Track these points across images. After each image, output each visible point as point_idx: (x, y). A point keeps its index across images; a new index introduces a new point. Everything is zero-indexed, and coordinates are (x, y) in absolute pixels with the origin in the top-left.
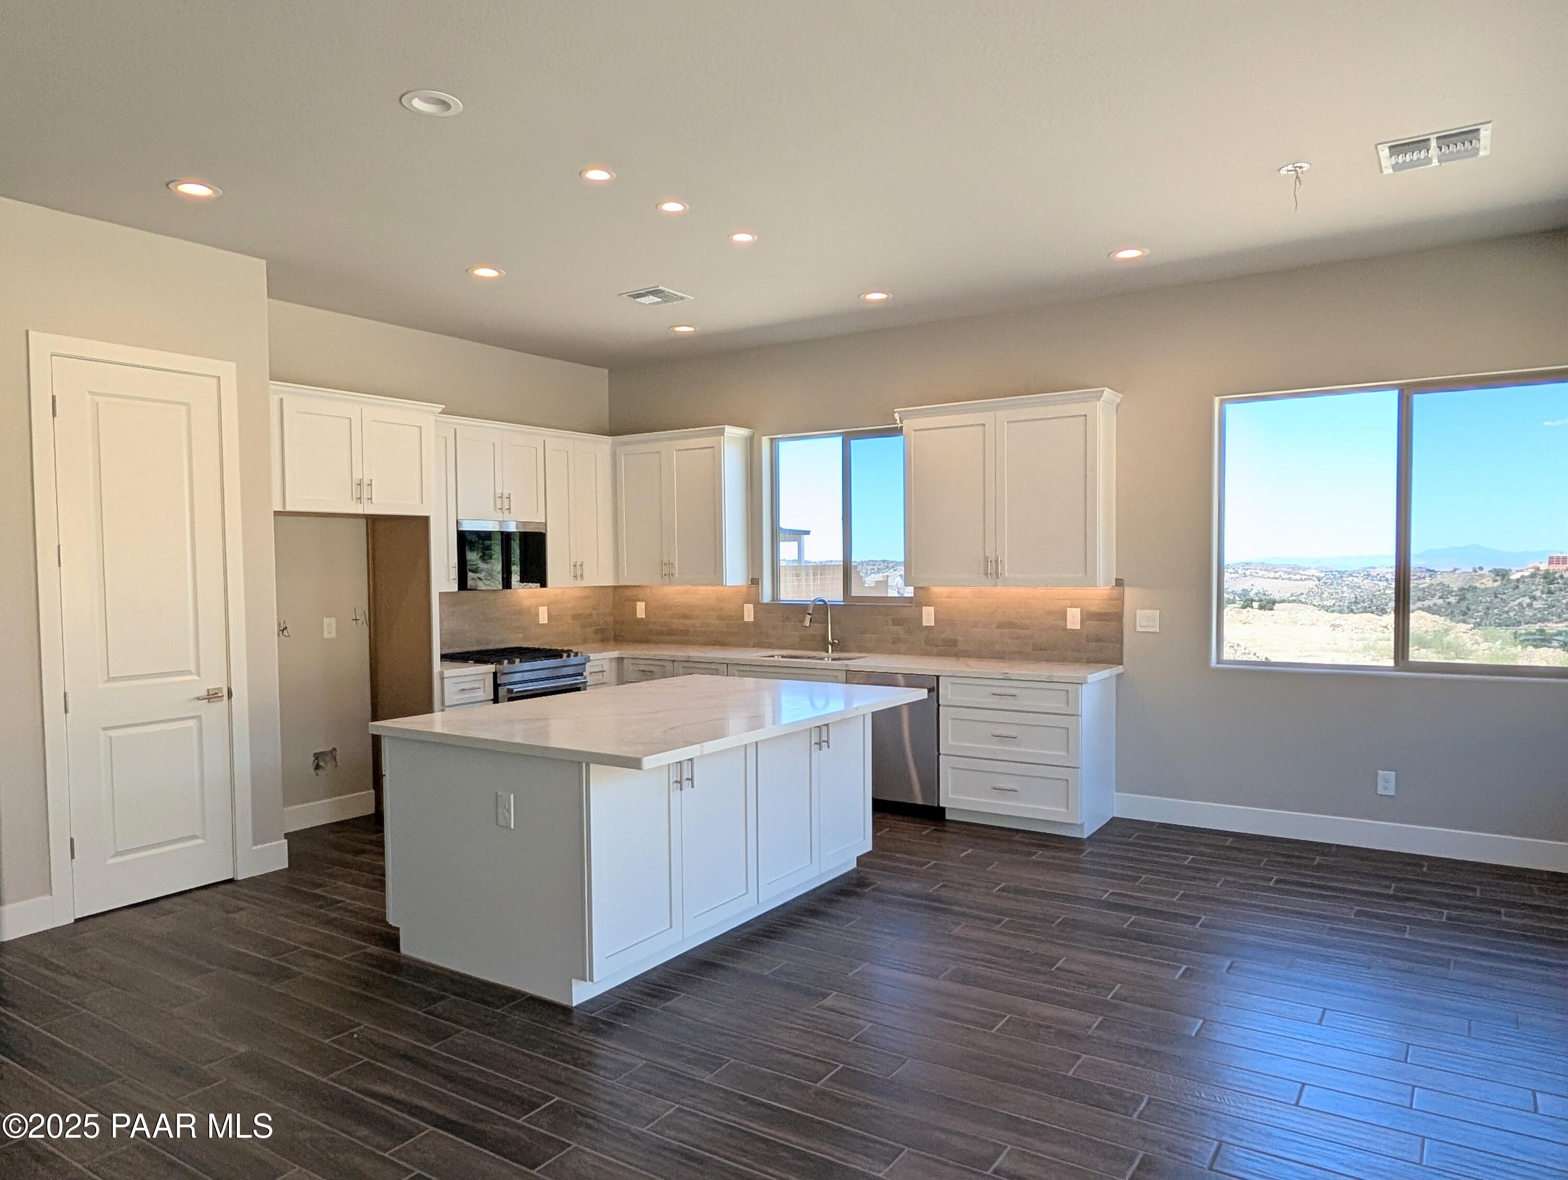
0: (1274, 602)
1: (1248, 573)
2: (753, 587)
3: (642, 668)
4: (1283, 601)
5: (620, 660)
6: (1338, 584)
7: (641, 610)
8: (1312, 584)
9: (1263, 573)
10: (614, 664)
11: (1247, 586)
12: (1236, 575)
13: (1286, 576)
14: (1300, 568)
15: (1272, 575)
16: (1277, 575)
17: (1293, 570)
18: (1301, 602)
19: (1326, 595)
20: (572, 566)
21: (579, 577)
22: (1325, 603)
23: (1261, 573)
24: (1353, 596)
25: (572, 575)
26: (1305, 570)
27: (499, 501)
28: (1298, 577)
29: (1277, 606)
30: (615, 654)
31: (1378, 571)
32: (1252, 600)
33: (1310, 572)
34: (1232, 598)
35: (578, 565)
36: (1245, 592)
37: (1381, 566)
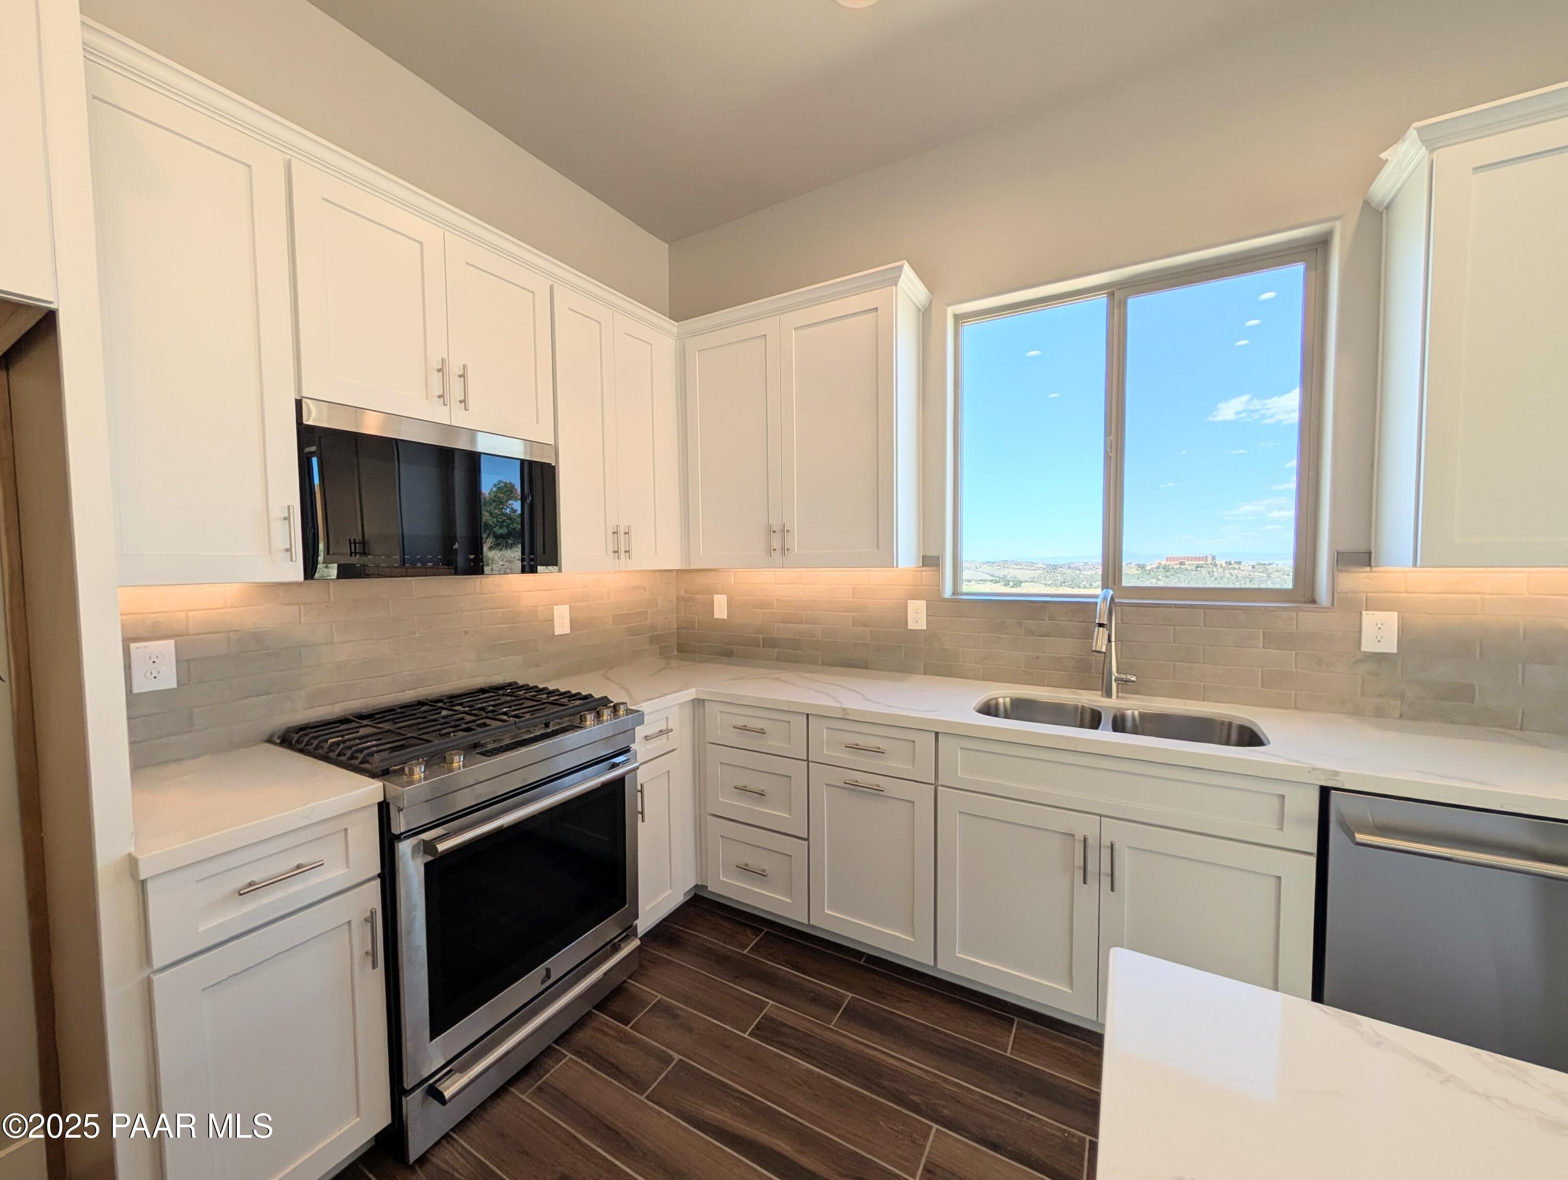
0: (1021, 582)
1: (1006, 566)
2: (928, 573)
3: (741, 722)
4: (1026, 582)
5: (698, 703)
6: (1054, 572)
7: (721, 610)
8: (1040, 572)
9: (1014, 566)
10: (687, 712)
11: (1005, 573)
12: (999, 567)
13: (1027, 568)
14: (1033, 563)
15: (1019, 567)
16: (1022, 567)
17: (1031, 565)
18: (1035, 582)
19: (1048, 578)
20: (610, 536)
21: (623, 555)
22: (1047, 582)
23: (1013, 566)
24: (1062, 578)
25: (611, 550)
26: (1036, 564)
27: (436, 378)
28: (1033, 568)
29: (1023, 584)
30: (690, 694)
31: (1075, 565)
32: (1009, 581)
33: (1039, 566)
34: (998, 579)
35: (622, 531)
36: (1005, 577)
37: (1077, 562)
